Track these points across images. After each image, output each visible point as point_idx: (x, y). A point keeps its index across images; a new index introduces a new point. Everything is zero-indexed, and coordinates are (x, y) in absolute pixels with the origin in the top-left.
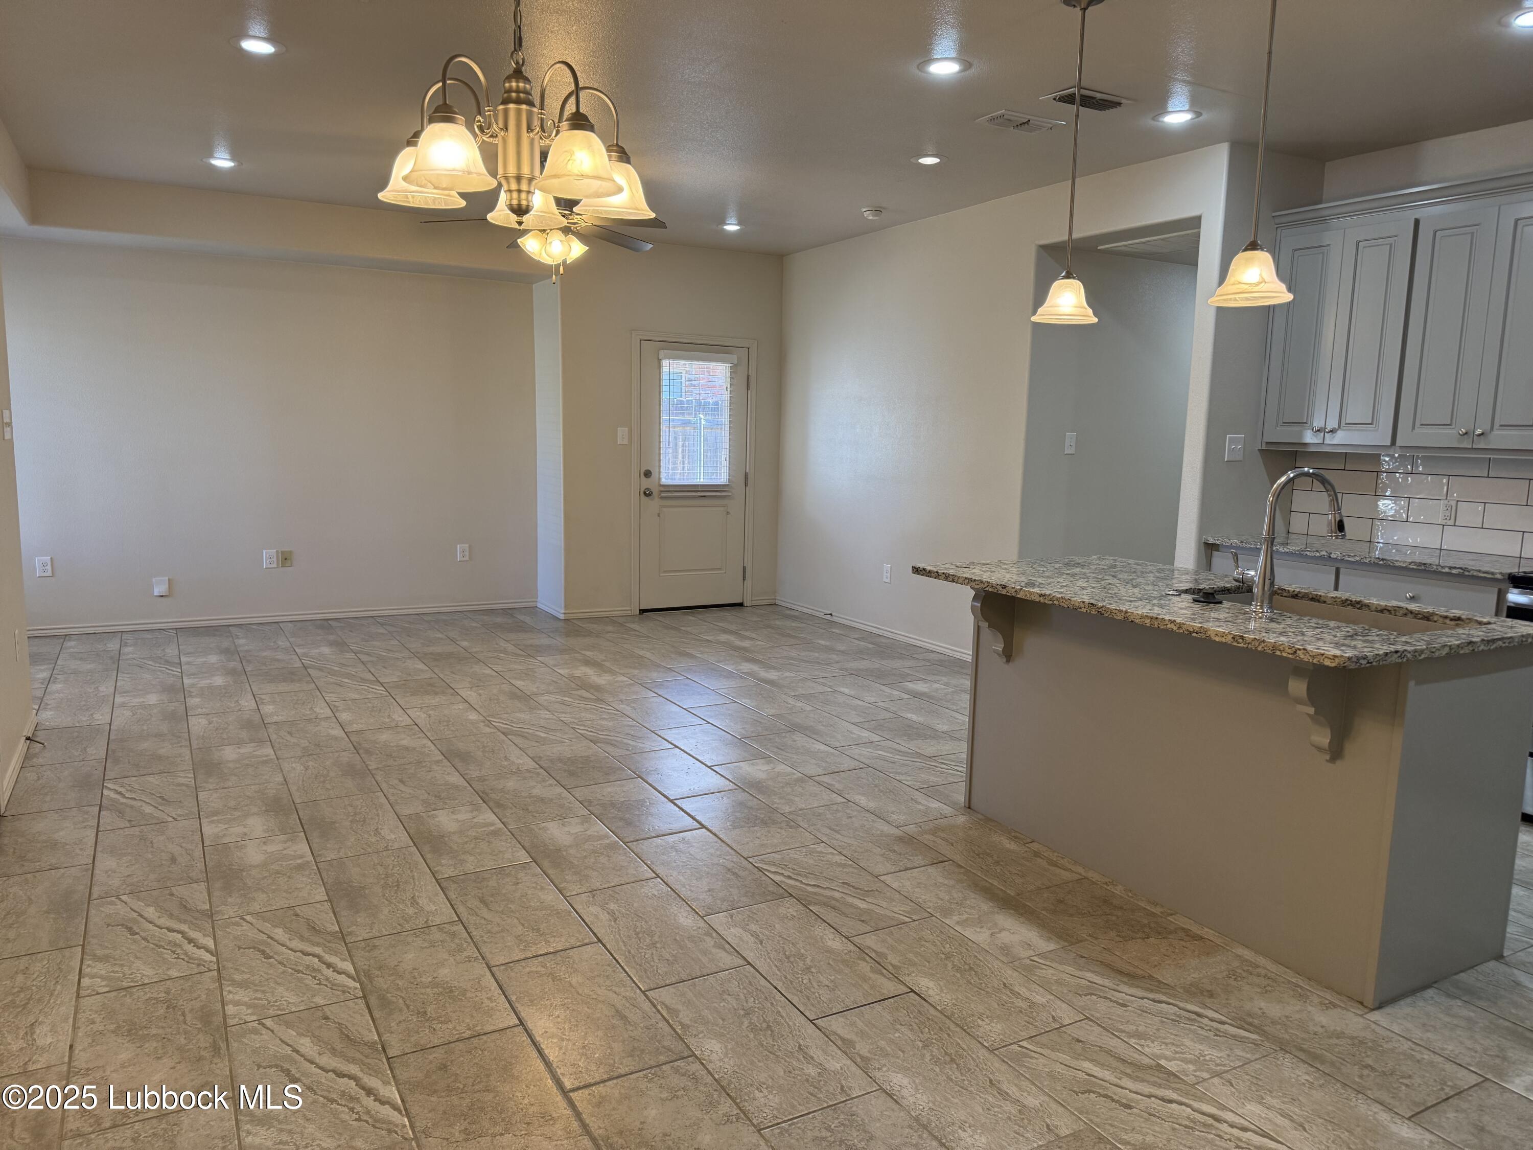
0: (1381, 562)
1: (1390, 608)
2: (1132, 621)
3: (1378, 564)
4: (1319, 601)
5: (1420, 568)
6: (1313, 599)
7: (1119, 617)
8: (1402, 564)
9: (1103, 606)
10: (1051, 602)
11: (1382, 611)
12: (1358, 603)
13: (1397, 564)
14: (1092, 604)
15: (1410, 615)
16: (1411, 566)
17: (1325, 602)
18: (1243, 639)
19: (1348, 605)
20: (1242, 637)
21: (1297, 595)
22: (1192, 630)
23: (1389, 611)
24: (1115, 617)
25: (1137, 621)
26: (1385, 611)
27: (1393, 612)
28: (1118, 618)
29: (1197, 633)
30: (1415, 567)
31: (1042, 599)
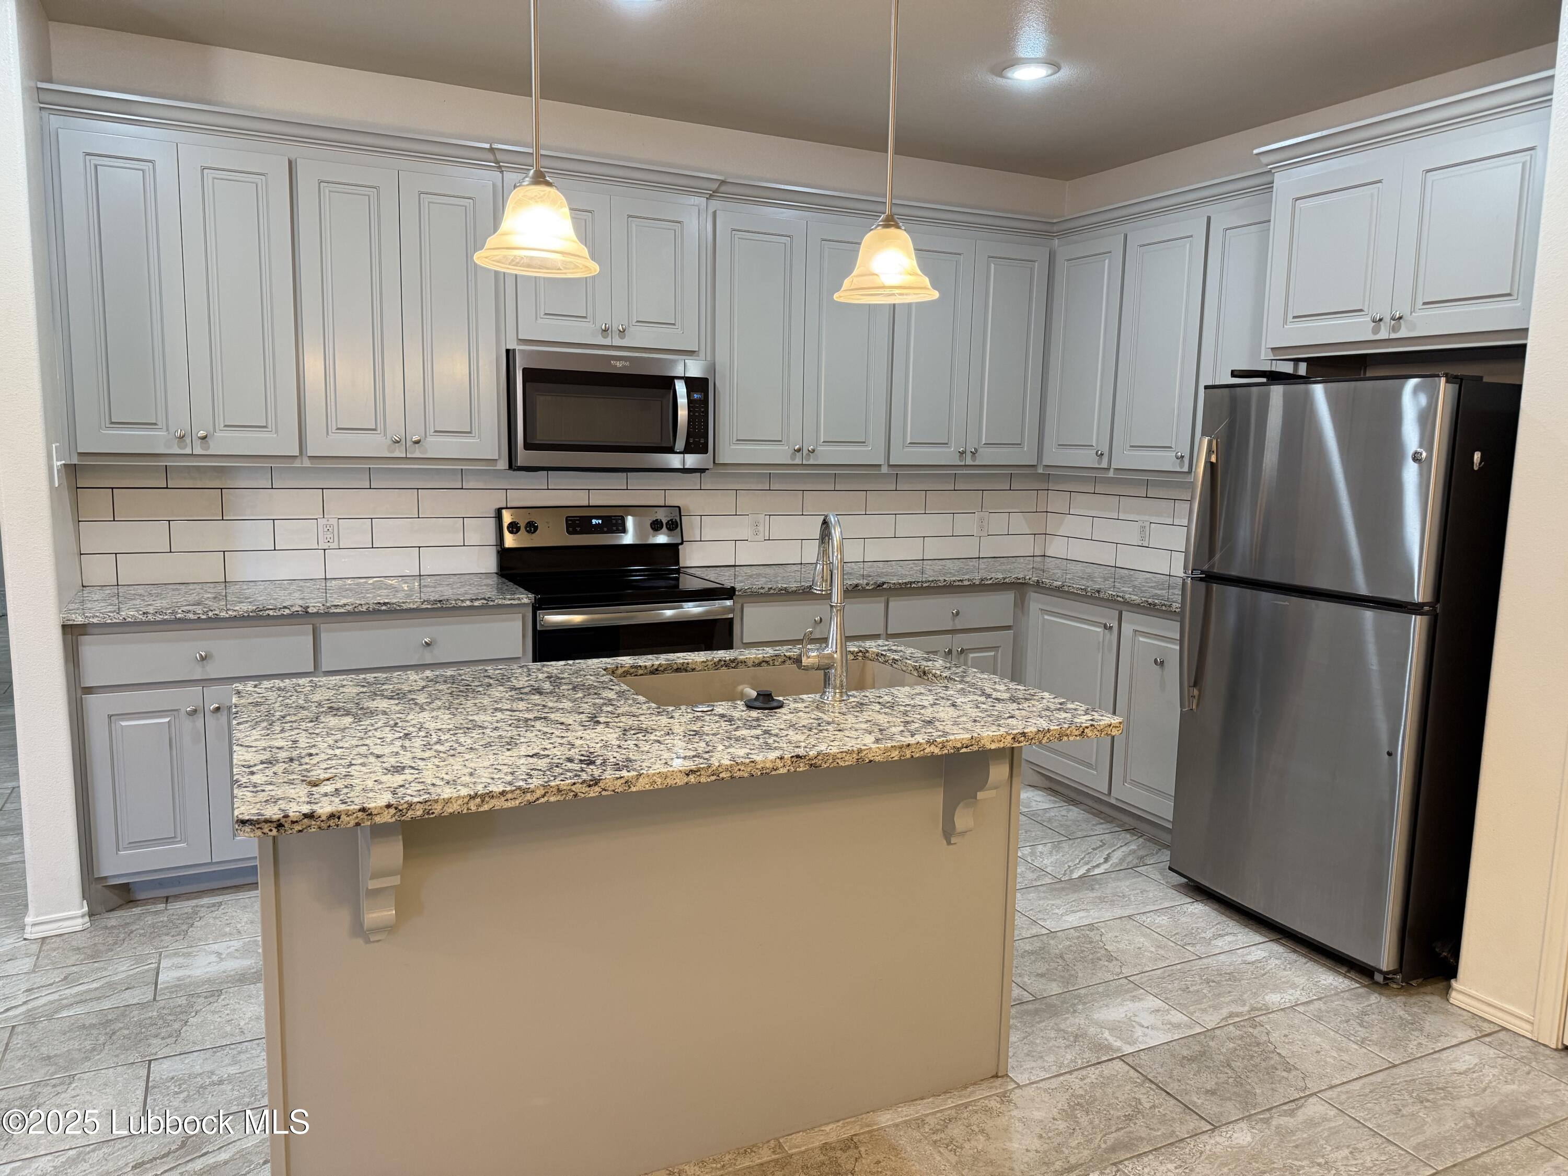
0: (384, 608)
1: (768, 659)
2: (870, 761)
3: (379, 610)
4: (686, 671)
5: (435, 606)
6: (678, 670)
7: (850, 761)
8: (412, 606)
9: (819, 754)
10: (713, 778)
11: (759, 664)
12: (733, 661)
13: (405, 606)
14: (798, 756)
15: (788, 662)
16: (424, 606)
17: (693, 670)
18: (1025, 736)
19: (722, 666)
20: (1024, 734)
21: (657, 670)
22: (959, 745)
23: (767, 662)
24: (842, 764)
25: (877, 759)
26: (764, 663)
27: (771, 663)
28: (847, 763)
29: (966, 747)
30: (429, 606)
31: (692, 779)
